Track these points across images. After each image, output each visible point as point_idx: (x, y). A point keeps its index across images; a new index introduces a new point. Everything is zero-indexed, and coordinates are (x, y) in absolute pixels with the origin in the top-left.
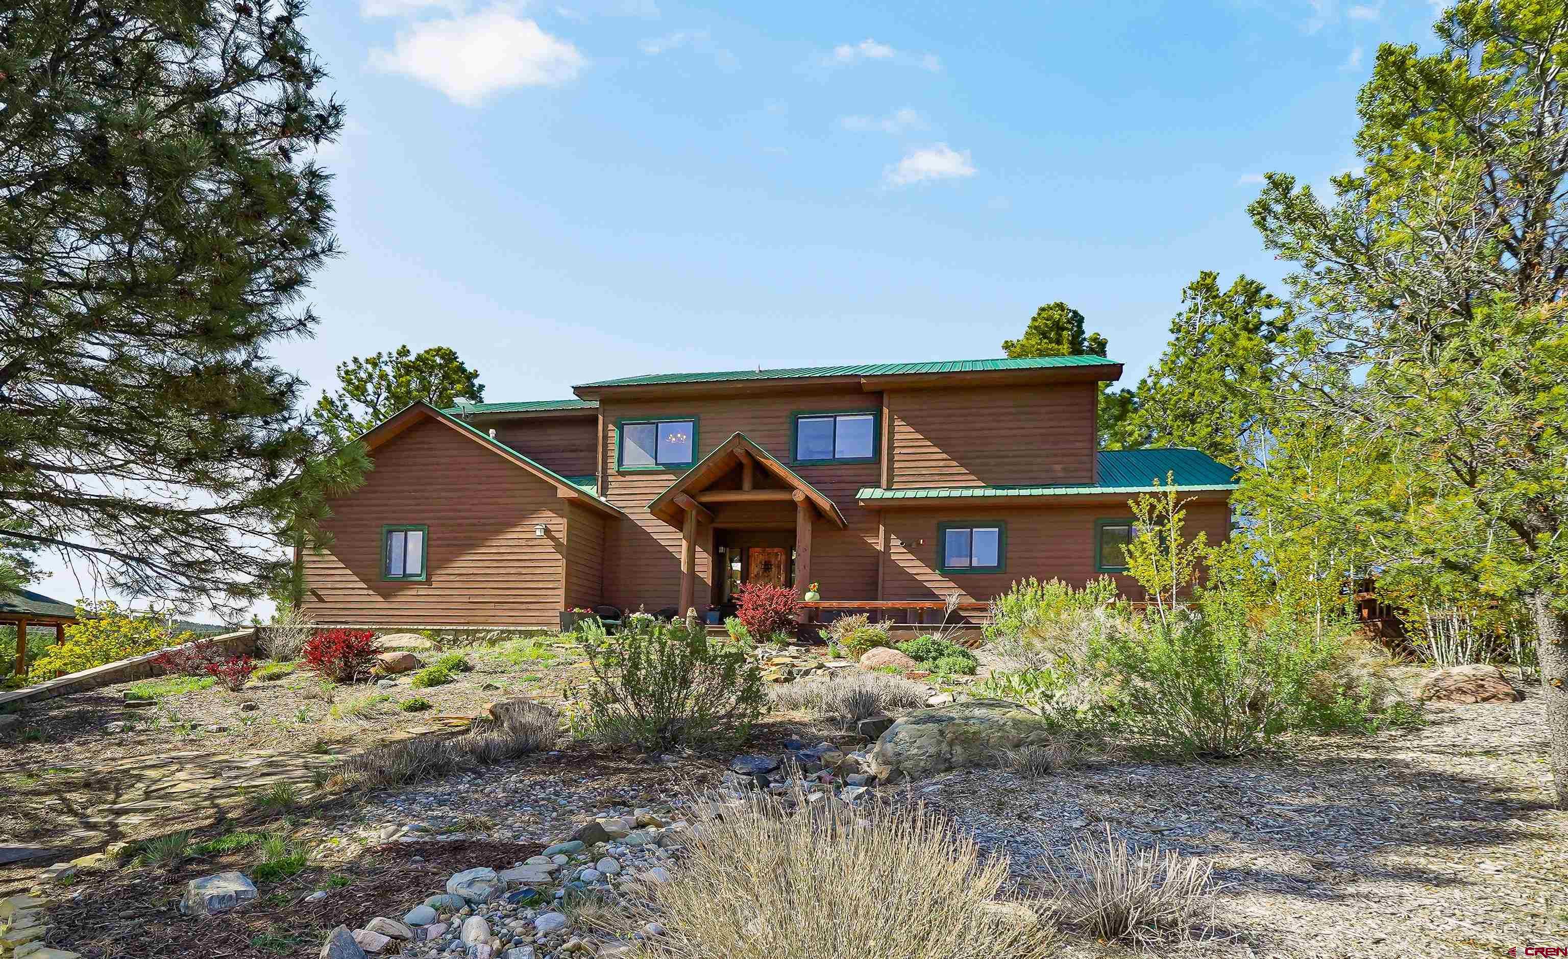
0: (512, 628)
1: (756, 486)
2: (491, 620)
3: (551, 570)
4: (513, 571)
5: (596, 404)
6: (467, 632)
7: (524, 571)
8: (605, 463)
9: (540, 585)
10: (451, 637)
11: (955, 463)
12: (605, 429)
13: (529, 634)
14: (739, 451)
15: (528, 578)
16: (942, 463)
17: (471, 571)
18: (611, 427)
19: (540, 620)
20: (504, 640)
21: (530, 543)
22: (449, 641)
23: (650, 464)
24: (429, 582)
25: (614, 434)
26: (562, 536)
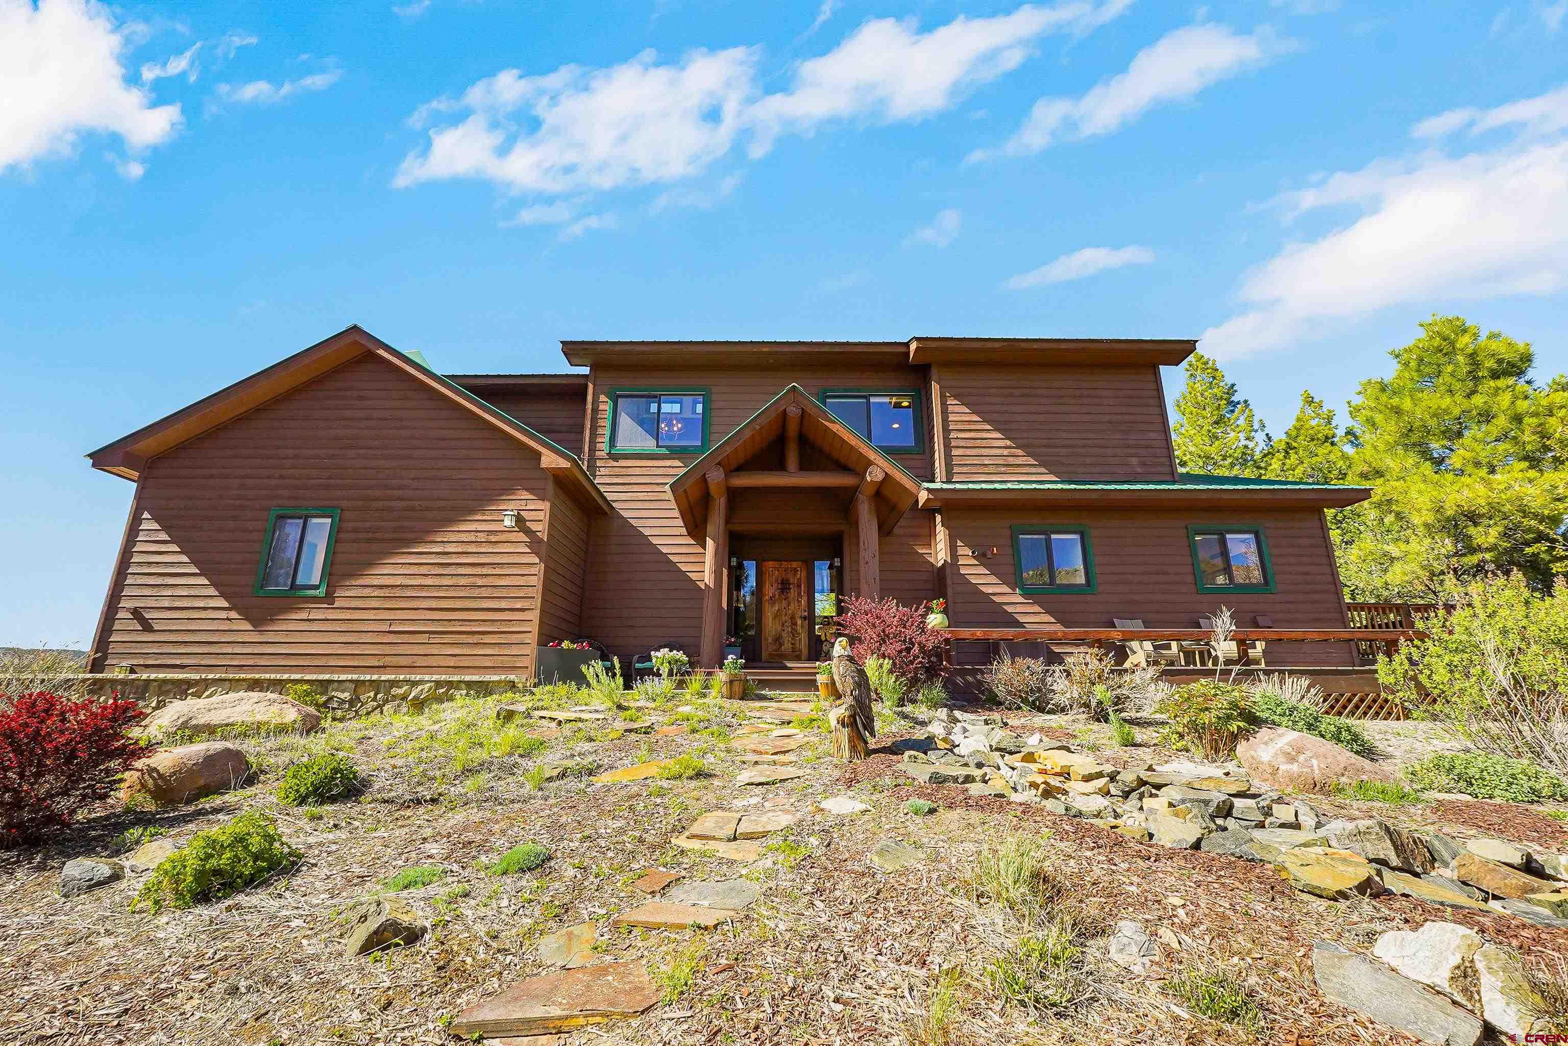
0: (456, 678)
1: (805, 466)
2: (420, 662)
3: (521, 581)
4: (463, 581)
5: (585, 370)
6: (375, 685)
7: (480, 582)
8: (593, 443)
9: (503, 604)
10: (346, 695)
11: (1019, 452)
12: (595, 401)
13: (483, 689)
14: (793, 411)
15: (485, 592)
16: (1006, 452)
17: (398, 581)
18: (603, 398)
19: (497, 662)
20: (440, 700)
21: (493, 538)
22: (343, 701)
23: (649, 444)
24: (329, 598)
25: (606, 406)
26: (541, 528)
